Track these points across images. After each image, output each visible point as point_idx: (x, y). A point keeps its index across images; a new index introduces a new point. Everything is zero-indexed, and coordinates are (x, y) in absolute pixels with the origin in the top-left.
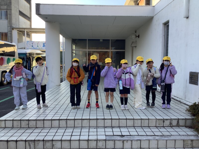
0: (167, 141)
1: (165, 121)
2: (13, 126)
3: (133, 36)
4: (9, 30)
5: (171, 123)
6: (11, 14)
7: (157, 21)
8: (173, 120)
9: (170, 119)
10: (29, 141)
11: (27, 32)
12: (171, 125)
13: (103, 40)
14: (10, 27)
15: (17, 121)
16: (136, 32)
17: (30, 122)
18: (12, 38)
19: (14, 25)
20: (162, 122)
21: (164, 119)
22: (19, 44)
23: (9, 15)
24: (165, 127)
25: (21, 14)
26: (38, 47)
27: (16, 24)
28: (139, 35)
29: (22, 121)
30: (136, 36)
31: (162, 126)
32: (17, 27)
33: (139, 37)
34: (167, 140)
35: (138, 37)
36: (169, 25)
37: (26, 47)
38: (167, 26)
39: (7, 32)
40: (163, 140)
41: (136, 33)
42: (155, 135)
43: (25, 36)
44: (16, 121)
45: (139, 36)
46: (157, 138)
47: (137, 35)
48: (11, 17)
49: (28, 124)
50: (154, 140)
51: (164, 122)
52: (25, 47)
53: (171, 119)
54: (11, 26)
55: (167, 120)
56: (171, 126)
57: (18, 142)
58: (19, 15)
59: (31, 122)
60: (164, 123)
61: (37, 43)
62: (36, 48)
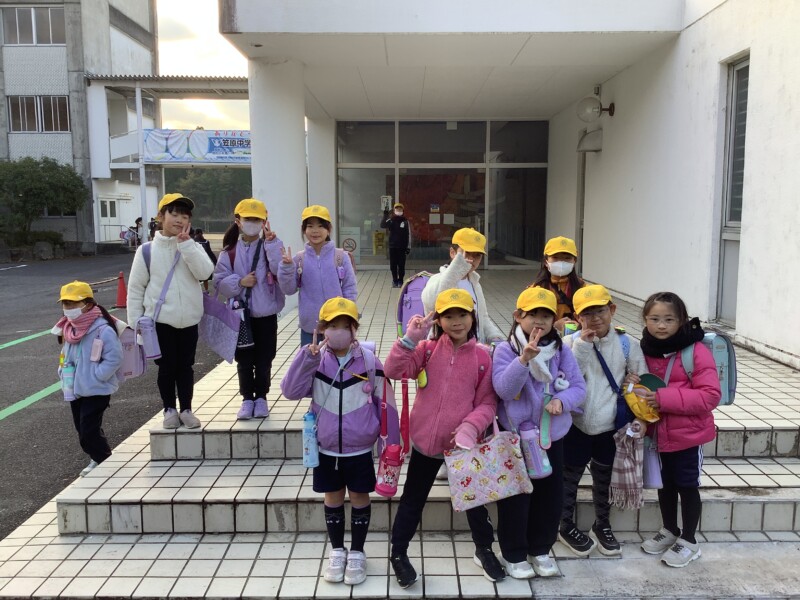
0: (767, 507)
1: (751, 437)
2: (203, 452)
3: (589, 111)
4: (73, 87)
5: (771, 446)
6: (77, 23)
7: (693, 51)
8: (780, 434)
9: (768, 431)
10: (278, 505)
11: (142, 91)
12: (774, 453)
13: (459, 123)
14: (75, 75)
15: (219, 436)
16: (598, 91)
17: (263, 439)
18: (87, 116)
19: (93, 64)
20: (738, 439)
21: (745, 430)
22: (115, 142)
23: (70, 26)
24: (750, 460)
25: (119, 19)
26: (188, 151)
27: (99, 61)
28: (612, 106)
29: (234, 436)
30: (602, 110)
31: (741, 454)
32: (105, 73)
33: (612, 114)
34: (764, 504)
35: (608, 113)
36: (748, 67)
37: (141, 153)
38: (738, 71)
39: (66, 93)
40: (752, 503)
41: (597, 94)
42: (719, 488)
43: (134, 109)
44: (214, 436)
45: (611, 110)
46: (729, 495)
47: (606, 105)
48: (81, 33)
49: (258, 447)
50: (718, 502)
51: (745, 439)
52: (138, 155)
53: (772, 431)
54: (80, 71)
55: (757, 432)
56: (771, 454)
57: (240, 508)
58: (111, 23)
59: (267, 437)
60: (747, 444)
61: (185, 138)
62: (182, 158)
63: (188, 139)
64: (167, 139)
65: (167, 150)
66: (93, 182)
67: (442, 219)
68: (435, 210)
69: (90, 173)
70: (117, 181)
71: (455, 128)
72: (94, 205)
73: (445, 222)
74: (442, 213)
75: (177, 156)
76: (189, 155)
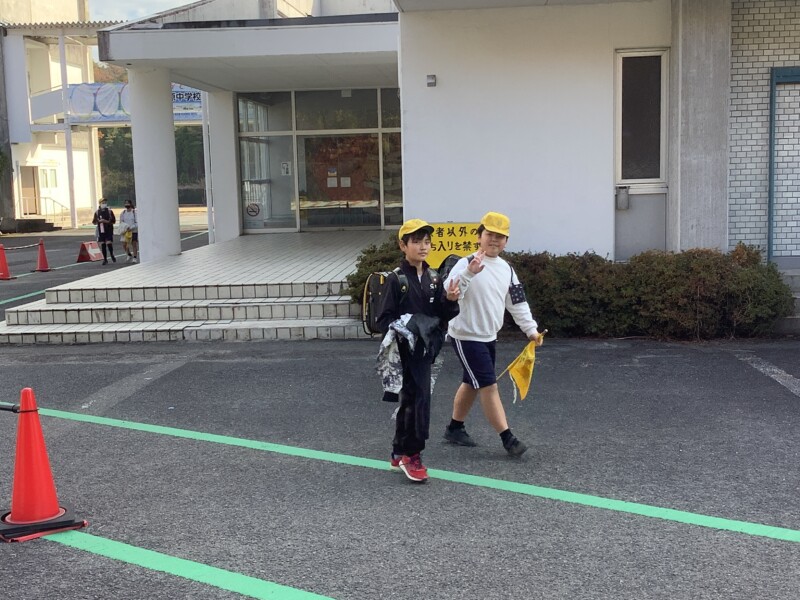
1: (320, 286)
5: (329, 290)
8: (333, 285)
9: (327, 283)
10: (96, 310)
13: (355, 92)
20: (314, 288)
21: (317, 283)
53: (330, 283)
55: (322, 284)
57: (81, 312)
60: (318, 289)
61: (116, 93)
62: (113, 116)
63: (120, 94)
64: (95, 95)
65: (95, 108)
66: (13, 147)
67: (339, 182)
68: (332, 174)
69: (8, 137)
70: (40, 146)
71: (350, 96)
72: (14, 174)
73: (342, 185)
74: (339, 177)
75: (107, 114)
76: (121, 113)
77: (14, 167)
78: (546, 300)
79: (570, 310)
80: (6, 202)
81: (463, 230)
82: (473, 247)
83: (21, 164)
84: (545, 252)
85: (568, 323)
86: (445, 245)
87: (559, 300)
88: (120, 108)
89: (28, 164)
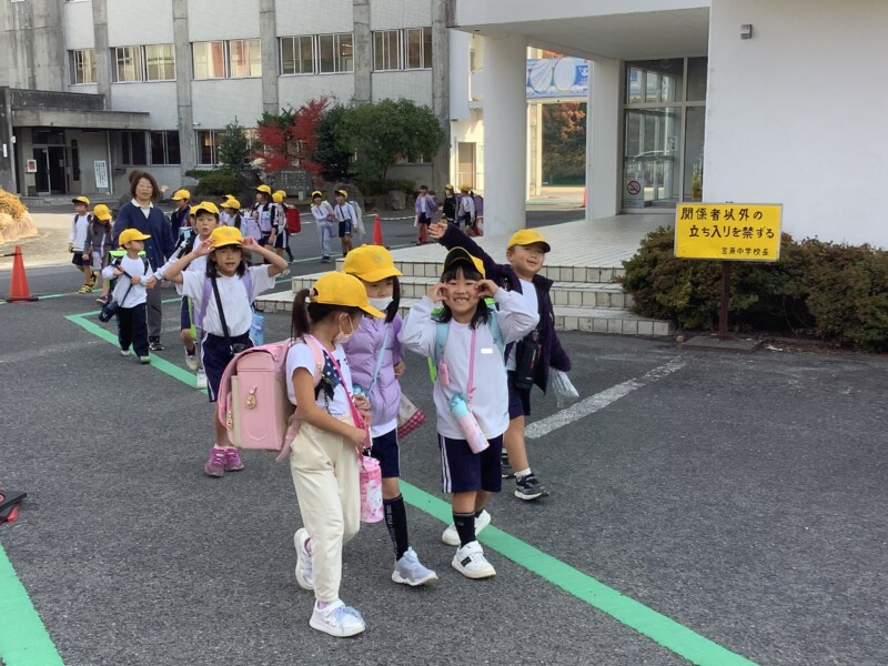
4: (436, 17)
18: (448, 49)
39: (428, 24)
61: (550, 67)
63: (553, 69)
64: (530, 71)
66: (452, 124)
69: (449, 114)
70: (480, 122)
72: (452, 150)
75: (539, 90)
76: (553, 88)
77: (452, 143)
78: (848, 304)
79: (877, 319)
80: (443, 176)
81: (744, 213)
82: (755, 233)
83: (459, 140)
84: (866, 245)
85: (874, 335)
86: (721, 230)
87: (865, 306)
88: (552, 84)
89: (467, 141)
